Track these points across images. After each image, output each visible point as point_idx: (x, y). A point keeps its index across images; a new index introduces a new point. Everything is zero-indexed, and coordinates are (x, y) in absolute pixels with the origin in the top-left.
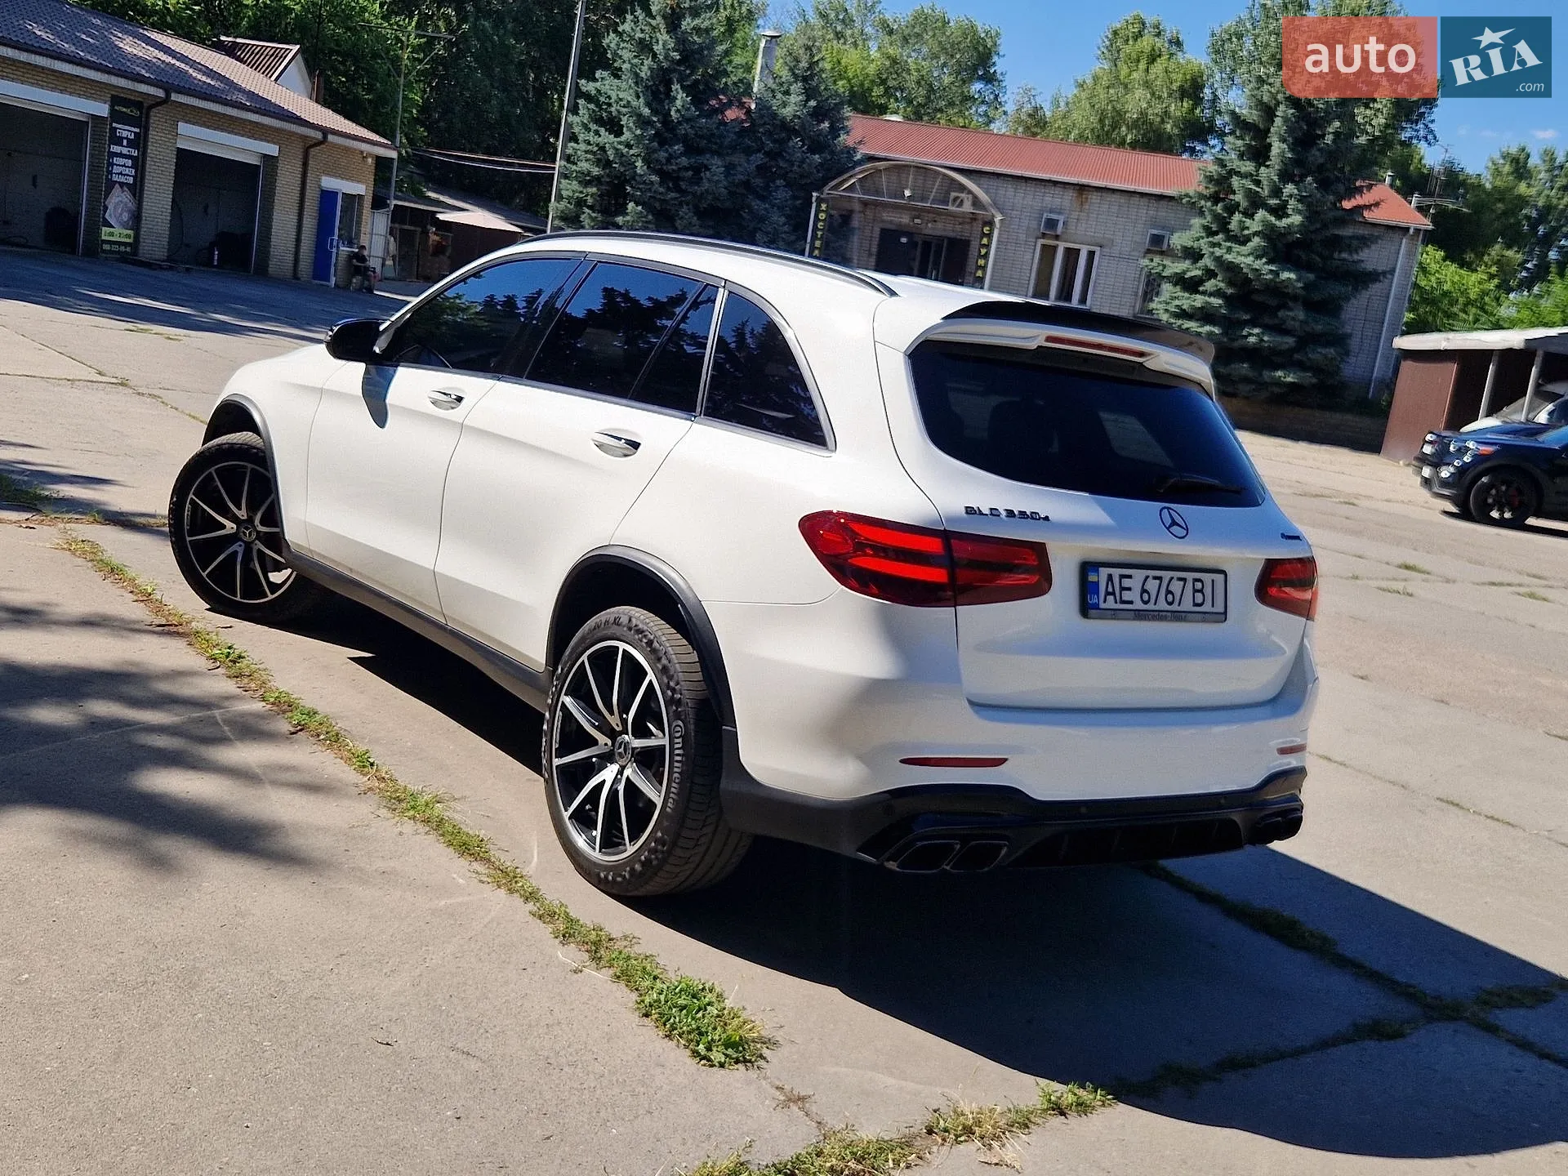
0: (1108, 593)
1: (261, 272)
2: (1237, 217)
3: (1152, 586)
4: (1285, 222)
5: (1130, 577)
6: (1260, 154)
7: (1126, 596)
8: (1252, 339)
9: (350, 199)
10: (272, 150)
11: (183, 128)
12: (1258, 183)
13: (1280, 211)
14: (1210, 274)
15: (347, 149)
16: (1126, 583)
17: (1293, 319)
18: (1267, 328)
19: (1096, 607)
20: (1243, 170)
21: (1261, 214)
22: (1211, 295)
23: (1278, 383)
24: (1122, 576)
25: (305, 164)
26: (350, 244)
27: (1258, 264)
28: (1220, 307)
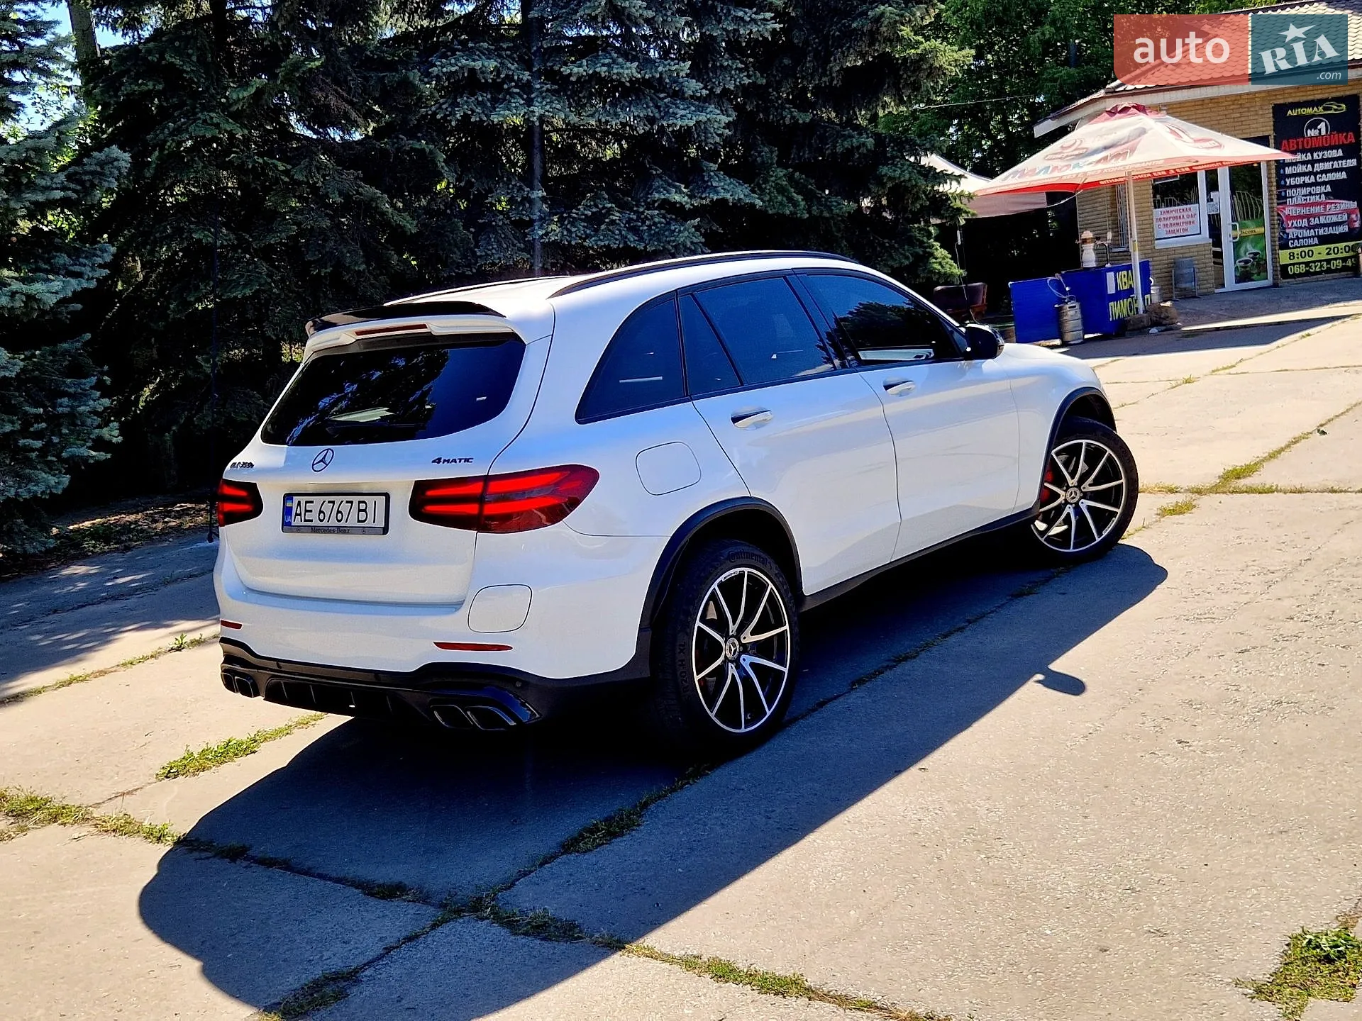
0: (297, 515)
3: (327, 508)
5: (312, 502)
7: (308, 516)
16: (309, 506)
19: (291, 524)
24: (307, 502)
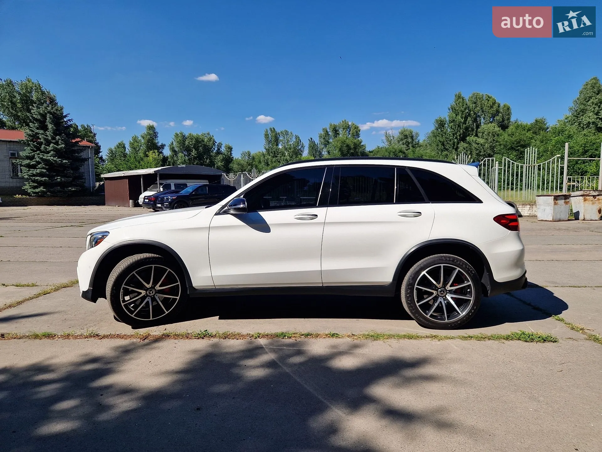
2: (43, 146)
4: (60, 146)
6: (45, 128)
8: (59, 180)
12: (47, 136)
13: (57, 143)
14: (39, 163)
17: (70, 173)
18: (62, 176)
20: (40, 132)
21: (52, 145)
22: (41, 169)
23: (70, 191)
27: (55, 159)
28: (46, 172)
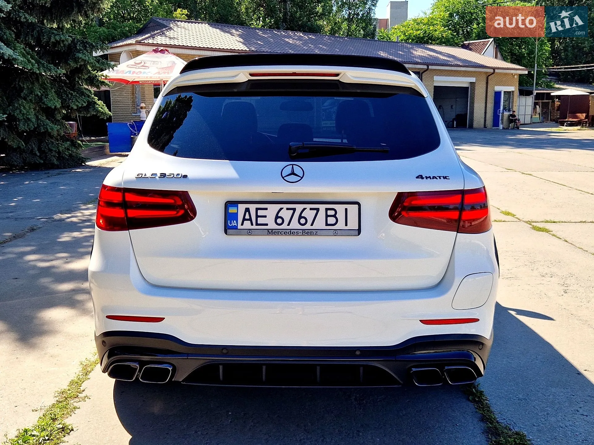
0: (244, 219)
1: (471, 127)
3: (286, 214)
5: (266, 209)
7: (261, 221)
9: (508, 93)
10: (473, 80)
11: (436, 78)
15: (506, 74)
16: (262, 213)
19: (236, 228)
24: (257, 209)
25: (487, 83)
26: (509, 111)
